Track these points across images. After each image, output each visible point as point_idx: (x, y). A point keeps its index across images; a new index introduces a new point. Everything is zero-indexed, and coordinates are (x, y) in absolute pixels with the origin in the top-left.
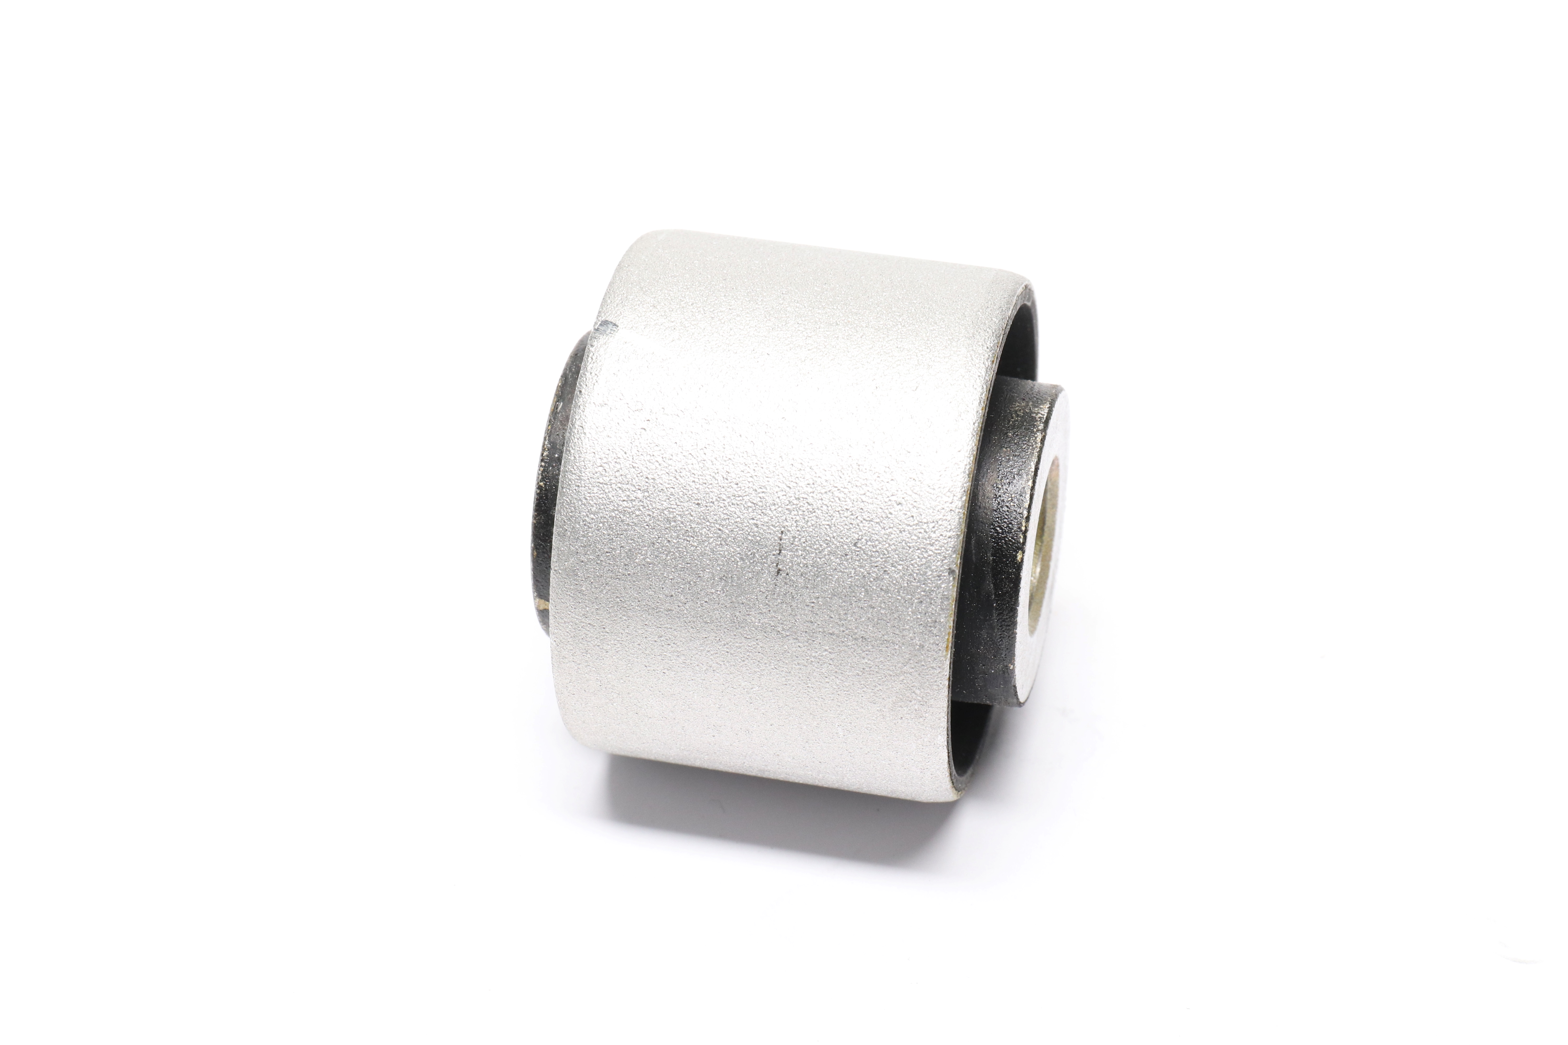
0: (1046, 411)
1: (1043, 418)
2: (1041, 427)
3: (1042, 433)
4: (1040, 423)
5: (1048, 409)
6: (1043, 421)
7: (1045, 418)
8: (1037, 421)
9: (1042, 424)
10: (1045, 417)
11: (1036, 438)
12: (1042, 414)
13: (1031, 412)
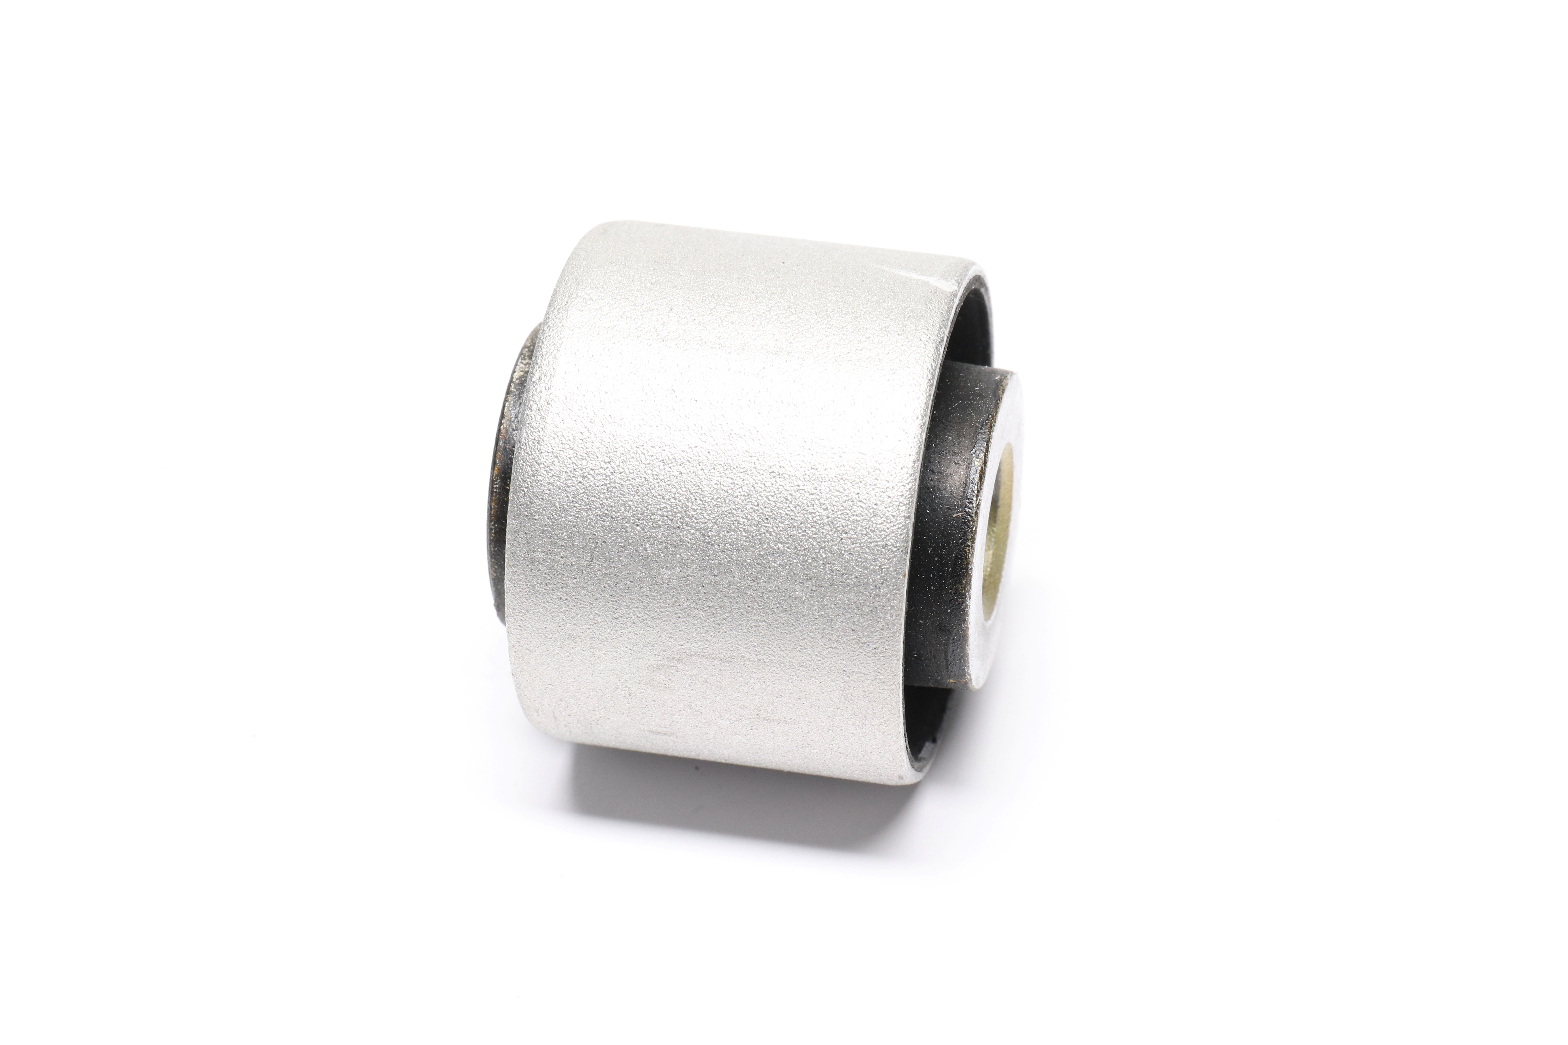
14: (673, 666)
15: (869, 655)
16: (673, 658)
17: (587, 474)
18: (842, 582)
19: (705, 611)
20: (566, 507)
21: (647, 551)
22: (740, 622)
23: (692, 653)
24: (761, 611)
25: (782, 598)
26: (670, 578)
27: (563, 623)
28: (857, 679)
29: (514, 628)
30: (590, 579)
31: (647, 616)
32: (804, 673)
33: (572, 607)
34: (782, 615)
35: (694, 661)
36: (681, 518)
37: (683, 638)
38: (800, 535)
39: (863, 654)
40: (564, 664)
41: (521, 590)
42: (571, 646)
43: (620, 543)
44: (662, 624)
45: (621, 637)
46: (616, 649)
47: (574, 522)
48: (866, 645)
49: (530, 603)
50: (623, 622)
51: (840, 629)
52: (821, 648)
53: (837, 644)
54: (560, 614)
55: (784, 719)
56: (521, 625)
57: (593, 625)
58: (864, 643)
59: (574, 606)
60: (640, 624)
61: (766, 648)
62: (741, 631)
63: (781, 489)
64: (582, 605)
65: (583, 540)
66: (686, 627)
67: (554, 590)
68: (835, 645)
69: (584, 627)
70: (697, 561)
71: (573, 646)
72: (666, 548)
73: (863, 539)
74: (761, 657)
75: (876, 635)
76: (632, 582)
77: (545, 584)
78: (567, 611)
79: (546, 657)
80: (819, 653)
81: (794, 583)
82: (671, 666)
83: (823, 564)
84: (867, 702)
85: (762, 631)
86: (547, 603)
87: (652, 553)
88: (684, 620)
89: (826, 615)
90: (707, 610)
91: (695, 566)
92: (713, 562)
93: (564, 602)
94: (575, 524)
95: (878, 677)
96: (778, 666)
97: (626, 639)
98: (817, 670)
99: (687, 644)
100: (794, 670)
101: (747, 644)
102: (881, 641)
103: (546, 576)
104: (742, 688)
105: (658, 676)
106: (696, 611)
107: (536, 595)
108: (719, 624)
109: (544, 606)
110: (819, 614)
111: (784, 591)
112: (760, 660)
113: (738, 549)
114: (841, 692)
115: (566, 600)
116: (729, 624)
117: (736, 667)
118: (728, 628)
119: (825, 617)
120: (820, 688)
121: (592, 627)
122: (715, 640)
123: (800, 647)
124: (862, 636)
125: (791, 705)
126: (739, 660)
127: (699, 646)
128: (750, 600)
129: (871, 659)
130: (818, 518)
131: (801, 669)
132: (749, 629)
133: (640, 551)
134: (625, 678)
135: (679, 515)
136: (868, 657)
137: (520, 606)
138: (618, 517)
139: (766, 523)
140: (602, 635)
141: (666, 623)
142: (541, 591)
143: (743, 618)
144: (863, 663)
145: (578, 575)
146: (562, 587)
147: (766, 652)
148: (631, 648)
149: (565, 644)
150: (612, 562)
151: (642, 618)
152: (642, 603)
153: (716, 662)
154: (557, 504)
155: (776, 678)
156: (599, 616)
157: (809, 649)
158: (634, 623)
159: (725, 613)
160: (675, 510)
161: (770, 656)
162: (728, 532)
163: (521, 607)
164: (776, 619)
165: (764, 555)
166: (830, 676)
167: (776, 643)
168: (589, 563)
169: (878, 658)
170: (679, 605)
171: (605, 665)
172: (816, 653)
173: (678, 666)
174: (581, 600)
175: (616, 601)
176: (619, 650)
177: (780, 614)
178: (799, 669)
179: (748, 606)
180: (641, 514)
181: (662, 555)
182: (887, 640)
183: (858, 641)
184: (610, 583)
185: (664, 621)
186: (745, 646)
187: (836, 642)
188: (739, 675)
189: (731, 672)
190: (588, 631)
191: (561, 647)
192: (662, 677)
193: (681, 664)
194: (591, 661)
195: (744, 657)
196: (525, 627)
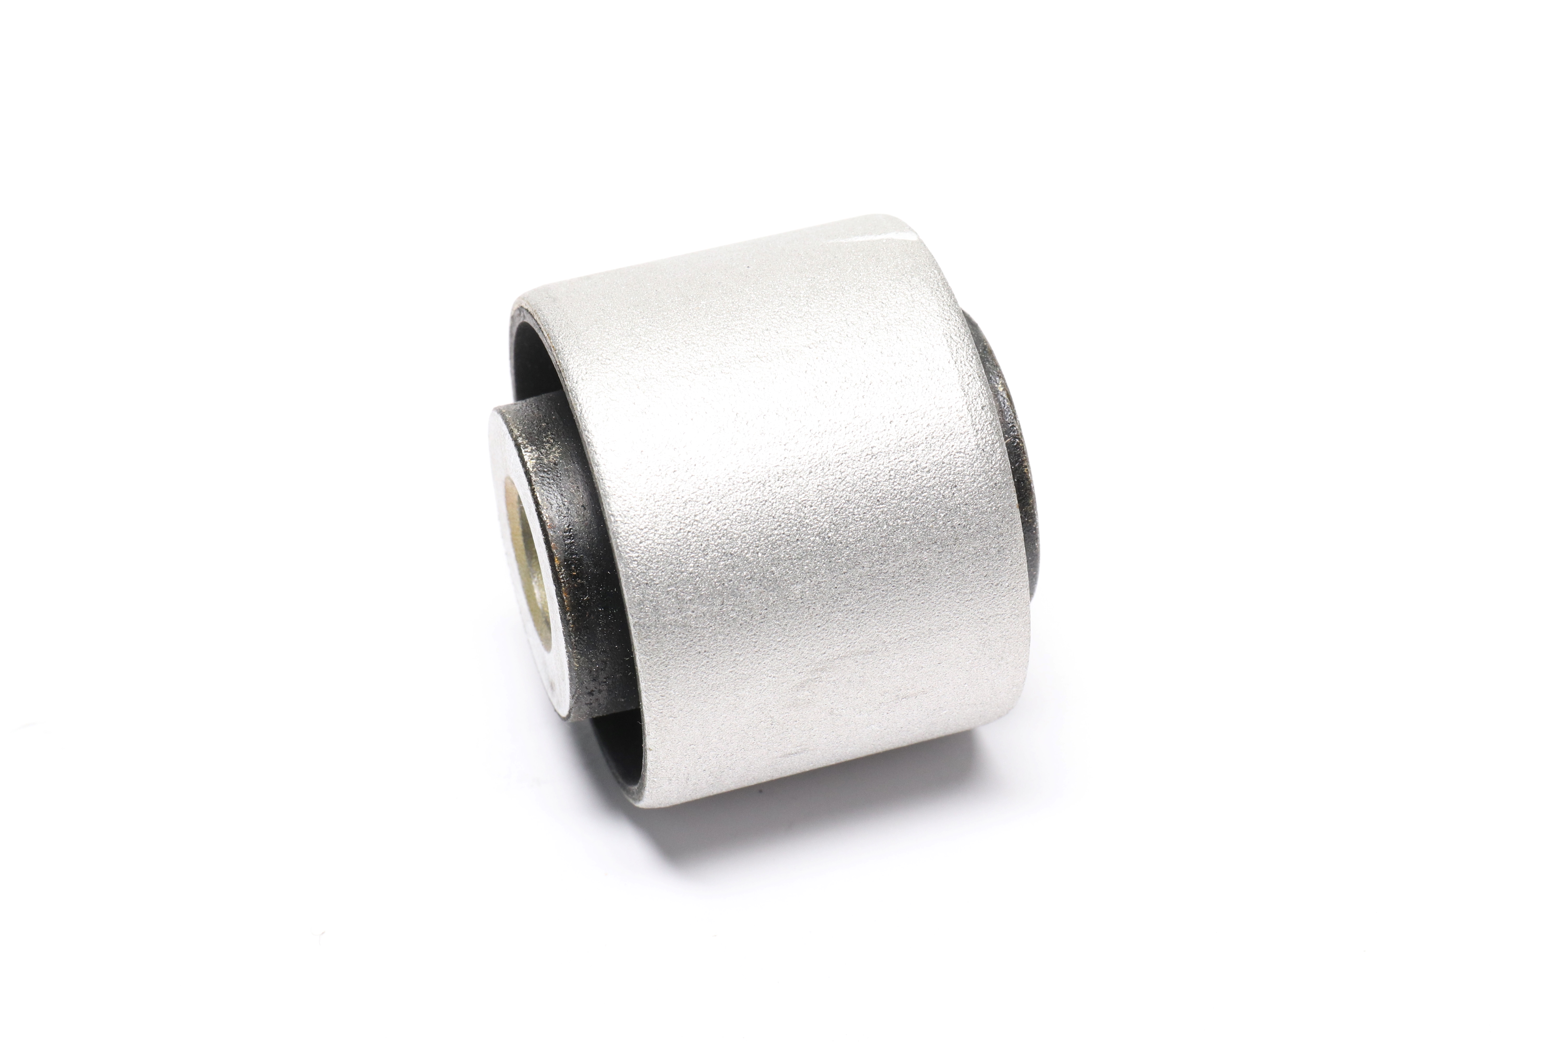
0: (526, 458)
1: (524, 449)
2: (520, 440)
3: (516, 436)
4: (523, 442)
5: (525, 460)
6: (521, 445)
7: (522, 449)
8: (527, 443)
9: (521, 442)
10: (523, 451)
11: (518, 430)
12: (527, 452)
13: (537, 449)
14: (818, 678)
15: (1004, 594)
16: (817, 670)
17: (693, 521)
18: (965, 534)
19: (842, 611)
20: (683, 560)
21: (774, 574)
22: (877, 609)
23: (835, 657)
24: (896, 590)
25: (913, 571)
26: (802, 592)
27: (705, 675)
28: (994, 623)
29: (655, 700)
30: (724, 622)
31: (787, 637)
32: (943, 636)
33: (712, 657)
34: (916, 587)
35: (837, 665)
36: (797, 530)
37: (825, 645)
38: (914, 504)
39: (998, 595)
40: (708, 717)
41: (658, 659)
42: (715, 696)
43: (745, 576)
44: (803, 640)
45: (765, 668)
46: (761, 682)
47: (695, 573)
48: (999, 585)
49: (670, 668)
50: (764, 653)
51: (973, 580)
52: (958, 605)
53: (973, 595)
54: (701, 668)
55: (922, 690)
56: (663, 694)
57: (734, 667)
58: (997, 584)
59: (714, 655)
60: (782, 648)
61: (905, 626)
62: (880, 617)
63: (882, 467)
64: (722, 651)
65: (709, 586)
66: (826, 634)
67: (691, 647)
68: (971, 596)
69: (726, 672)
70: (824, 565)
71: (716, 696)
72: (792, 563)
73: (973, 486)
74: (902, 636)
75: (1007, 573)
76: (766, 609)
77: (681, 644)
78: (708, 662)
79: (690, 717)
80: (956, 610)
81: (921, 552)
82: (815, 679)
83: (944, 523)
84: (1004, 641)
85: (900, 610)
86: (687, 662)
87: (779, 574)
88: (824, 627)
89: (957, 572)
90: (845, 609)
91: (823, 572)
92: (840, 561)
93: (704, 654)
94: (697, 574)
95: (1013, 613)
96: (919, 638)
97: (769, 668)
98: (956, 628)
99: (829, 650)
100: (934, 636)
101: (887, 628)
102: (1012, 576)
103: (681, 635)
104: (885, 673)
105: (802, 693)
106: (833, 615)
107: (675, 658)
108: (857, 619)
109: (684, 667)
110: (951, 572)
111: (913, 563)
112: (901, 639)
113: (860, 540)
114: (980, 641)
115: (705, 652)
116: (868, 614)
117: (879, 655)
118: (867, 619)
119: (957, 573)
120: (959, 645)
121: (734, 669)
122: (856, 636)
123: (938, 612)
124: (994, 579)
125: (931, 673)
126: (881, 647)
127: (841, 648)
128: (883, 584)
129: (1005, 597)
130: (925, 482)
131: (941, 633)
132: (887, 613)
133: (768, 577)
134: (769, 709)
135: (795, 528)
136: (1002, 597)
137: (660, 675)
138: (737, 552)
139: (878, 505)
140: (745, 673)
141: (806, 638)
142: (679, 652)
143: (880, 603)
144: (999, 605)
145: (712, 623)
146: (700, 640)
147: (906, 629)
148: (774, 675)
149: (709, 696)
150: (743, 597)
151: (783, 641)
152: (780, 626)
153: (859, 657)
154: (674, 561)
155: (917, 651)
156: (740, 655)
157: (946, 610)
158: (775, 649)
159: (862, 605)
160: (790, 525)
161: (910, 631)
162: (846, 527)
163: (661, 677)
164: (911, 593)
165: (886, 536)
166: (969, 629)
167: (914, 617)
168: (721, 607)
169: (1012, 594)
170: (817, 615)
171: (749, 703)
172: (954, 612)
173: (821, 676)
174: (720, 647)
175: (755, 635)
176: (763, 683)
177: (914, 586)
178: (939, 634)
179: (883, 591)
180: (759, 540)
181: (790, 572)
182: (1017, 574)
183: (991, 585)
184: (745, 618)
185: (804, 636)
186: (886, 631)
187: (971, 593)
188: (882, 661)
189: (873, 662)
190: (731, 675)
191: (705, 702)
192: (806, 693)
193: (825, 673)
194: (735, 704)
195: (885, 642)
196: (667, 695)
